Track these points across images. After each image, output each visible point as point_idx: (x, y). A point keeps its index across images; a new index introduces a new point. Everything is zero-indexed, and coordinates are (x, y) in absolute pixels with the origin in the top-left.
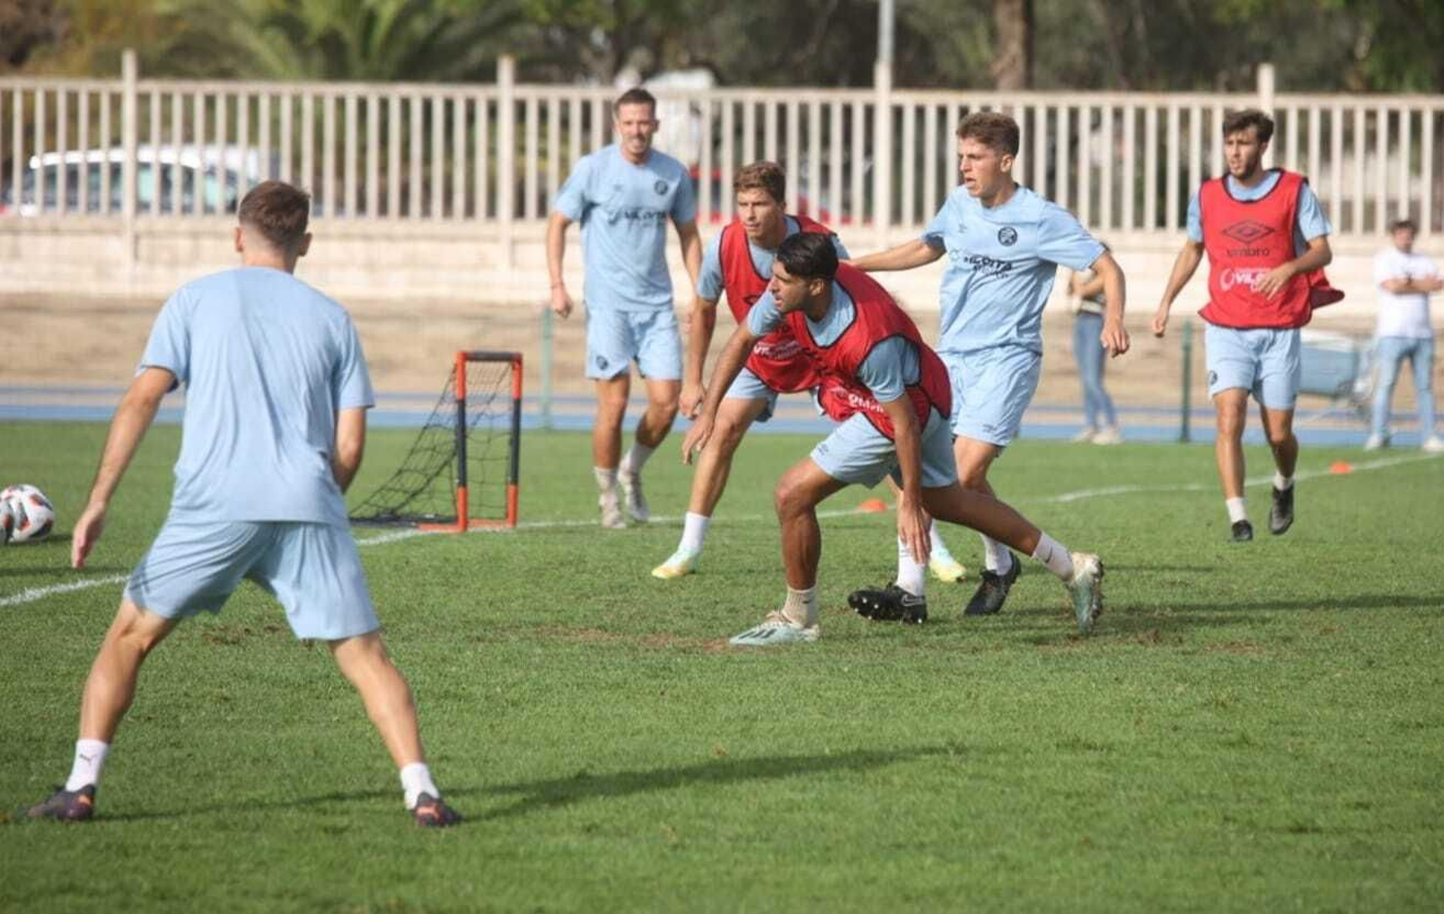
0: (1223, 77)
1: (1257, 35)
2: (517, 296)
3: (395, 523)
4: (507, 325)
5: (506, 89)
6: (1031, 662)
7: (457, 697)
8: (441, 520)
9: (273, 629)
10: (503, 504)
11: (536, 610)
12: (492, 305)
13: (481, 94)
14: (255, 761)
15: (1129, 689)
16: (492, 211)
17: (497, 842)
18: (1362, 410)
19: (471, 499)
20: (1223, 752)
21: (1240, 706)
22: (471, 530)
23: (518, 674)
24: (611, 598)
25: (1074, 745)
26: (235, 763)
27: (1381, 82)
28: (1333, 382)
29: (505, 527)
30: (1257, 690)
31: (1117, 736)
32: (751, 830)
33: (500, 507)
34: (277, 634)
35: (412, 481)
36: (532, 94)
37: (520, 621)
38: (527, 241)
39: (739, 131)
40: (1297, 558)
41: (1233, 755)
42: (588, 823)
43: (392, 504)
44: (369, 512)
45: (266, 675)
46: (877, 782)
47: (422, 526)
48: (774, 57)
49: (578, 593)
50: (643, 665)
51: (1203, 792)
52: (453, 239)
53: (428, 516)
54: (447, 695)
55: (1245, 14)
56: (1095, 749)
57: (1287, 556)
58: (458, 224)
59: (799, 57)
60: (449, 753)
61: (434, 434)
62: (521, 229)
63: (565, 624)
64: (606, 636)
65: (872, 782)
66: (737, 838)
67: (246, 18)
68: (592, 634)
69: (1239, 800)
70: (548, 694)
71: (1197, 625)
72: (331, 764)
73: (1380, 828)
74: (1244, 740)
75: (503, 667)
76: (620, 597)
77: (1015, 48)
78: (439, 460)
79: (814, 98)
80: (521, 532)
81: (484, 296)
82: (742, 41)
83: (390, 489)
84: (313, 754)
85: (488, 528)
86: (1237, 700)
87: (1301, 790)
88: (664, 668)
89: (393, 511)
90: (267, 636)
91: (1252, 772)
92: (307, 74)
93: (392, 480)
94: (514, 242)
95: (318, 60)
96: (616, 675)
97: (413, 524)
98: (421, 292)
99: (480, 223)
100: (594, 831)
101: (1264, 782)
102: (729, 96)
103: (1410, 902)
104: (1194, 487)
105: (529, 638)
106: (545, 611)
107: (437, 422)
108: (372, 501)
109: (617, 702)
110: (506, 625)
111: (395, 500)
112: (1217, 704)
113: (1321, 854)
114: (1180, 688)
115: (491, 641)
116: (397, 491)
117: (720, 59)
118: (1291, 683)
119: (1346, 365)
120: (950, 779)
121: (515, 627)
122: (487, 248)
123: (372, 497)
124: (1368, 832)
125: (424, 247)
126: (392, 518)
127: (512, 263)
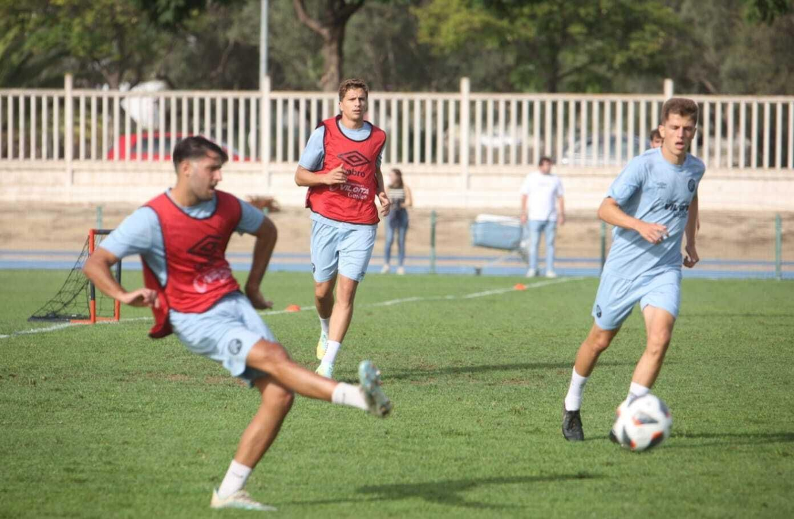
0: (434, 83)
1: (452, 62)
2: (75, 200)
3: (56, 319)
4: (70, 215)
5: (69, 92)
6: (412, 390)
7: (119, 411)
8: (80, 317)
9: (13, 376)
10: (113, 309)
11: (148, 365)
12: (63, 204)
13: (56, 94)
14: (27, 445)
15: (468, 404)
16: (62, 155)
17: (167, 486)
18: (524, 257)
19: (97, 307)
20: (529, 437)
21: (527, 412)
22: (97, 322)
23: (147, 399)
24: (184, 358)
25: (450, 433)
26: (17, 446)
27: (518, 86)
28: (509, 242)
29: (114, 321)
30: (533, 403)
31: (469, 428)
32: (297, 479)
33: (111, 310)
34: (15, 378)
35: (66, 298)
36: (82, 94)
37: (141, 370)
38: (80, 170)
39: (179, 114)
40: (530, 334)
41: (534, 438)
42: (211, 476)
43: (55, 309)
44: (44, 314)
45: (16, 400)
46: (354, 453)
47: (72, 321)
48: (200, 75)
49: (167, 355)
50: (211, 393)
51: (525, 457)
52: (41, 170)
53: (73, 316)
54: (114, 409)
55: (447, 51)
56: (462, 435)
57: (525, 333)
58: (44, 163)
59: (213, 74)
60: (127, 440)
61: (78, 272)
62: (76, 164)
63: (164, 372)
64: (186, 378)
65: (352, 453)
66: (291, 483)
68: (180, 377)
69: (545, 462)
70: (167, 409)
71: (493, 370)
72: (67, 446)
73: (622, 475)
74: (537, 430)
75: (139, 395)
76: (190, 358)
77: (333, 69)
78: (80, 285)
79: (219, 95)
80: (124, 323)
81: (59, 199)
82: (183, 66)
83: (55, 302)
84: (56, 441)
85: (105, 322)
86: (525, 409)
87: (575, 456)
88: (223, 394)
89: (54, 313)
90: (10, 379)
91: (547, 446)
93: (55, 297)
94: (73, 172)
96: (200, 399)
97: (67, 320)
98: (24, 198)
99: (56, 161)
100: (216, 480)
101: (555, 452)
102: (174, 95)
103: (651, 514)
104: (449, 297)
105: (148, 379)
106: (153, 365)
107: (79, 266)
108: (46, 308)
109: (203, 412)
110: (134, 373)
111: (57, 307)
112: (516, 411)
113: (596, 489)
114: (493, 403)
115: (128, 381)
116: (58, 302)
117: (172, 75)
118: (550, 400)
119: (516, 233)
120: (392, 451)
121: (139, 373)
122: (59, 174)
123: (46, 306)
124: (617, 478)
125: (27, 175)
126: (55, 317)
127: (72, 182)
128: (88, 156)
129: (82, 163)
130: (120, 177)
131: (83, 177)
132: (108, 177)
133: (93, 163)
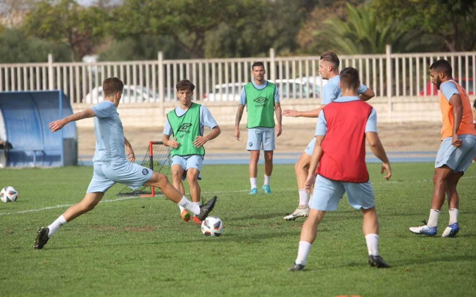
2: (394, 120)
8: (148, 193)
12: (386, 123)
16: (385, 94)
38: (396, 103)
47: (141, 195)
62: (394, 99)
67: (339, 35)
92: (358, 52)
94: (392, 103)
95: (361, 47)
99: (382, 98)
122: (384, 106)
127: (392, 110)
128: (401, 94)
129: (398, 98)
130: (421, 106)
131: (398, 107)
132: (414, 106)
133: (404, 98)
